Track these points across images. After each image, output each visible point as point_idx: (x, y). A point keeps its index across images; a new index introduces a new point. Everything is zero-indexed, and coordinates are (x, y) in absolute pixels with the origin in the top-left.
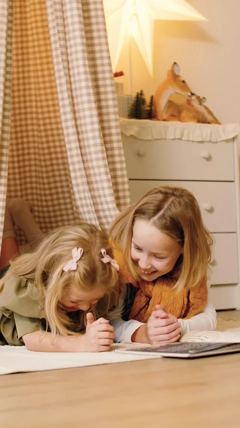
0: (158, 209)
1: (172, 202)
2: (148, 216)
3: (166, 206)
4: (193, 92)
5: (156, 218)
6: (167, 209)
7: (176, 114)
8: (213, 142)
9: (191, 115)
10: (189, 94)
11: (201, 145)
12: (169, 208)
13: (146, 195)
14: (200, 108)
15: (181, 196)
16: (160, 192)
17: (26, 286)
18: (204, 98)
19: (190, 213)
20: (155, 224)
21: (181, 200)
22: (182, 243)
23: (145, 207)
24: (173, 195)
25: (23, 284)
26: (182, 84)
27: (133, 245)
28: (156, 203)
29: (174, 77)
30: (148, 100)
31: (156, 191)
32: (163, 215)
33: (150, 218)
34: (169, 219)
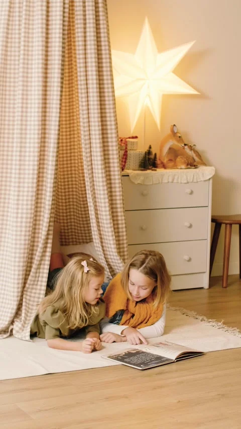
0: (143, 263)
1: (150, 259)
2: (137, 267)
3: (147, 261)
4: (186, 143)
5: (142, 268)
6: (147, 263)
7: (173, 159)
8: (195, 182)
9: (183, 161)
10: (183, 145)
11: (188, 184)
12: (148, 263)
13: (136, 255)
14: (191, 153)
15: (155, 255)
16: (143, 254)
17: (57, 312)
18: (194, 145)
19: (159, 265)
20: (141, 271)
21: (154, 257)
22: (156, 281)
23: (135, 262)
24: (150, 255)
25: (56, 311)
26: (178, 138)
27: (129, 282)
28: (141, 260)
29: (174, 134)
30: (154, 153)
31: (141, 253)
32: (146, 267)
33: (138, 268)
34: (148, 268)
